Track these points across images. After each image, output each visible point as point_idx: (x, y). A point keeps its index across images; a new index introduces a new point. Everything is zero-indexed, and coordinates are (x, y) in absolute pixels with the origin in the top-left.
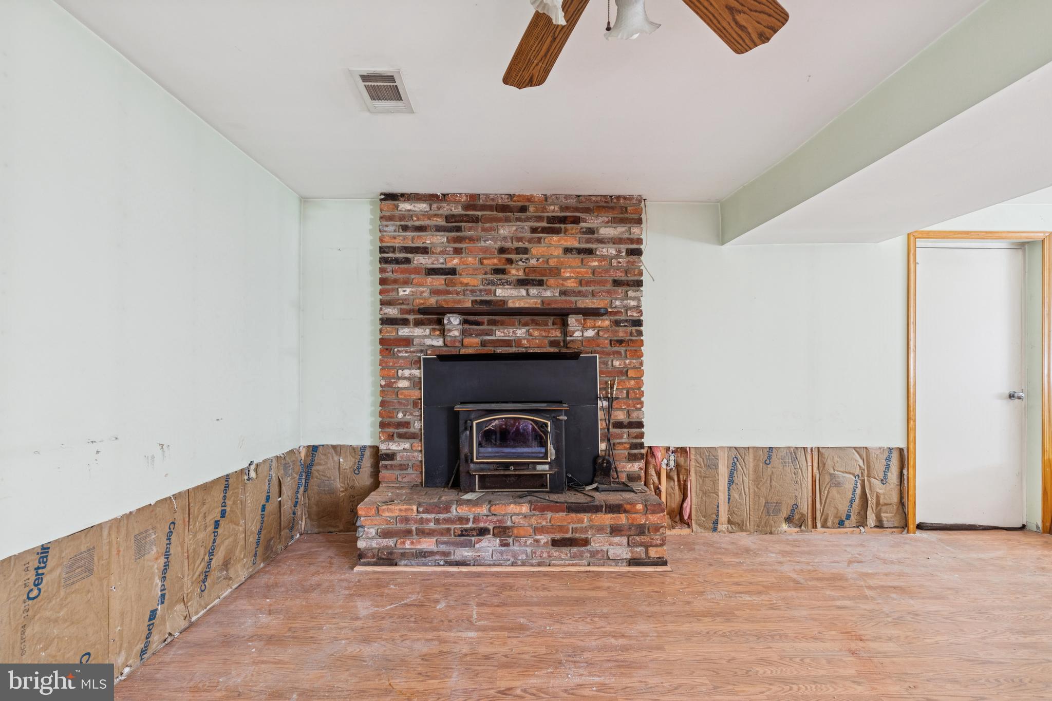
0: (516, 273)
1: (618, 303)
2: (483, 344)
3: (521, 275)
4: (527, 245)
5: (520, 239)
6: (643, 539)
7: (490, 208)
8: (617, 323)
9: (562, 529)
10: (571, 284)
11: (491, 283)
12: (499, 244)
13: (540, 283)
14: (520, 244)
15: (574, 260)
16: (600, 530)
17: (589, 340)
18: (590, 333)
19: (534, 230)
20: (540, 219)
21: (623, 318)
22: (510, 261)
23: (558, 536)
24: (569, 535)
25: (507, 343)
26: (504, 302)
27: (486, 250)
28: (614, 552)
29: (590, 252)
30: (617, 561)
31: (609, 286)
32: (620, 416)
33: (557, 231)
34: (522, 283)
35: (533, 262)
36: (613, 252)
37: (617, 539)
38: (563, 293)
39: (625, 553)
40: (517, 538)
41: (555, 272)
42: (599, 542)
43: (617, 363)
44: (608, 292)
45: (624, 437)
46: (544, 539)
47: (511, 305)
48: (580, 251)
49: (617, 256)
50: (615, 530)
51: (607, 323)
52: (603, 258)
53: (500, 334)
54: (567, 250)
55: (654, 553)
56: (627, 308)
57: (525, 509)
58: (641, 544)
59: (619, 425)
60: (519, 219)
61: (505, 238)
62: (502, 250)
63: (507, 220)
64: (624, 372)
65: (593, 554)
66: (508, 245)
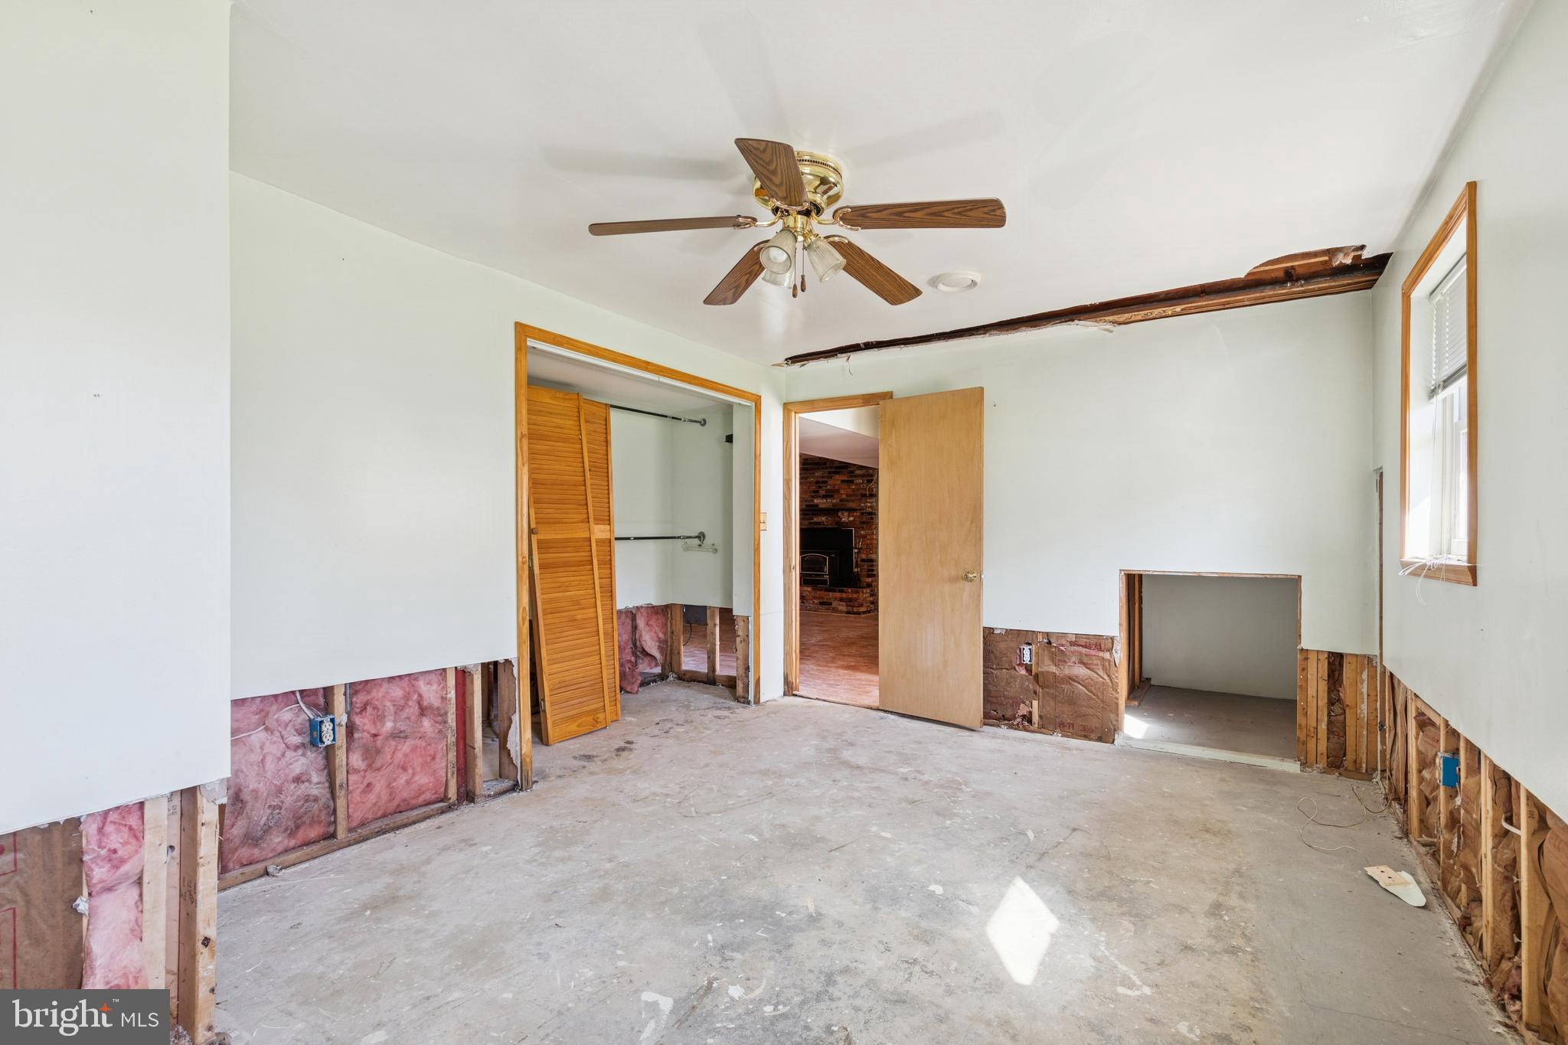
0: (822, 492)
1: (863, 505)
2: (810, 523)
3: (824, 493)
4: (826, 479)
5: (823, 477)
6: (852, 604)
7: (813, 464)
8: (862, 514)
9: (823, 598)
10: (844, 497)
11: (813, 497)
12: (815, 480)
13: (832, 496)
14: (824, 479)
15: (845, 486)
16: (836, 599)
17: (851, 522)
18: (851, 519)
19: (829, 473)
20: (831, 468)
21: (865, 511)
22: (820, 487)
23: (821, 601)
24: (825, 600)
25: (819, 523)
26: (817, 505)
27: (810, 482)
28: (840, 608)
29: (852, 482)
30: (841, 612)
31: (859, 497)
32: (864, 557)
33: (838, 473)
34: (825, 497)
35: (829, 487)
36: (861, 481)
37: (842, 603)
38: (841, 501)
39: (844, 608)
40: (807, 600)
41: (838, 491)
42: (835, 604)
43: (862, 532)
44: (859, 500)
45: (866, 565)
46: (816, 601)
47: (820, 506)
48: (847, 481)
49: (863, 483)
50: (841, 600)
51: (858, 514)
52: (857, 484)
53: (815, 520)
54: (843, 481)
55: (855, 610)
56: (867, 507)
57: (810, 589)
58: (851, 606)
59: (863, 560)
60: (823, 468)
61: (818, 477)
62: (817, 482)
63: (818, 469)
64: (864, 537)
65: (833, 609)
66: (820, 480)
